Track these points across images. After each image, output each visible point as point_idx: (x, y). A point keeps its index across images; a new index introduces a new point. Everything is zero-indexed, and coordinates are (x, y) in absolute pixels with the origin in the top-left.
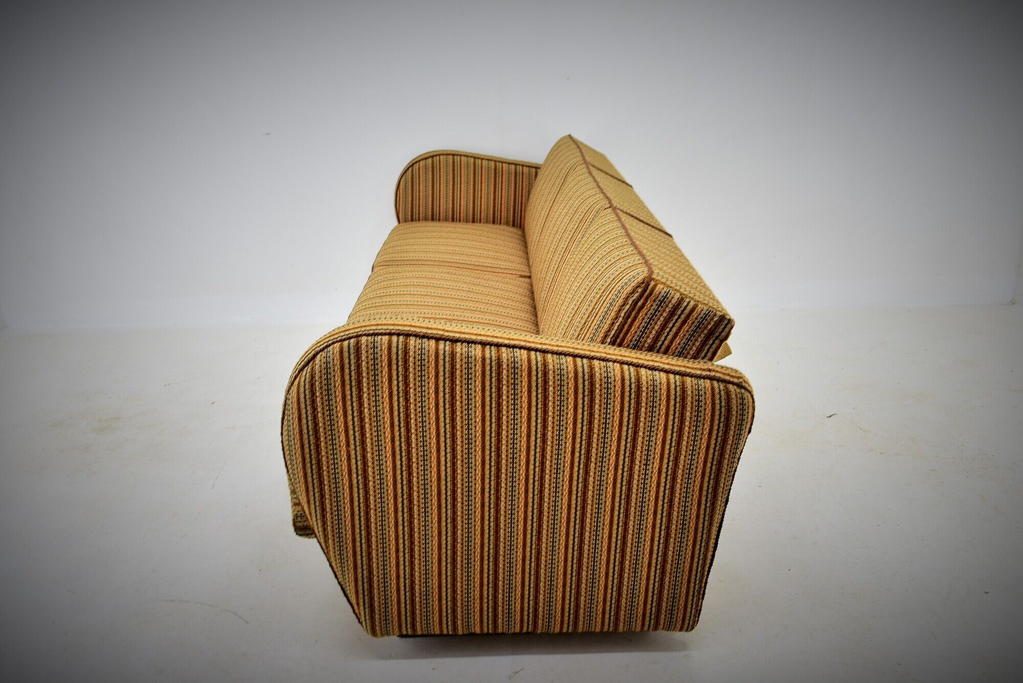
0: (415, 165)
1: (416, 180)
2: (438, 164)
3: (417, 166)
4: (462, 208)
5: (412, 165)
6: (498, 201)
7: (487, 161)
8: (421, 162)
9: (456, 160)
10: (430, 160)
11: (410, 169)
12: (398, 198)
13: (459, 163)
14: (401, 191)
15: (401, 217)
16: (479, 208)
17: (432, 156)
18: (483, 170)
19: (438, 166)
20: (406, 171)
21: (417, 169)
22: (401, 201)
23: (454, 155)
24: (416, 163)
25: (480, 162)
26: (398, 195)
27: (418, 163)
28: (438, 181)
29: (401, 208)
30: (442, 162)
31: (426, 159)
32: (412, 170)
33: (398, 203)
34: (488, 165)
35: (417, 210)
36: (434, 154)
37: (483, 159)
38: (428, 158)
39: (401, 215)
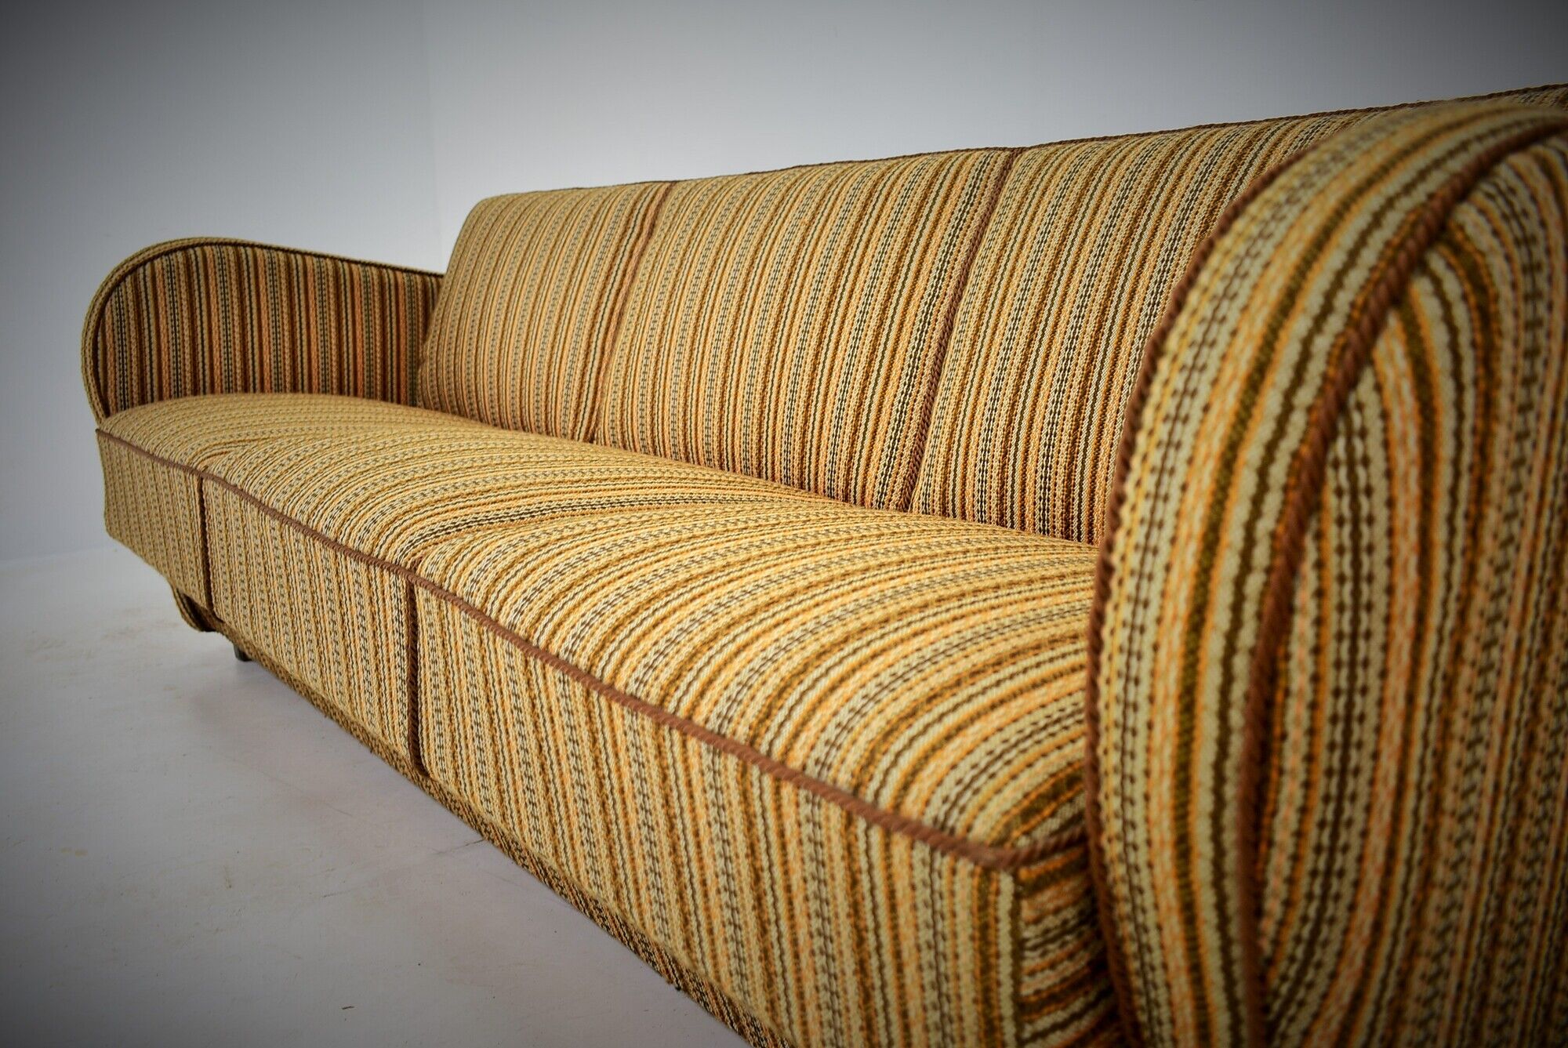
0: (141, 270)
1: (147, 304)
2: (201, 264)
3: (148, 272)
4: (266, 368)
5: (134, 269)
6: (348, 348)
7: (315, 260)
8: (157, 262)
9: (243, 256)
10: (179, 256)
11: (128, 279)
12: (100, 352)
13: (251, 263)
14: (108, 333)
15: (111, 401)
16: (306, 366)
17: (185, 248)
18: (310, 279)
19: (201, 271)
20: (117, 285)
21: (148, 279)
22: (110, 358)
23: (236, 245)
24: (144, 264)
25: (300, 262)
26: (100, 345)
27: (148, 266)
28: (204, 307)
29: (110, 376)
30: (210, 265)
31: (167, 253)
32: (136, 279)
33: (100, 364)
34: (320, 267)
35: (155, 376)
36: (186, 243)
37: (304, 254)
38: (175, 251)
39: (111, 394)
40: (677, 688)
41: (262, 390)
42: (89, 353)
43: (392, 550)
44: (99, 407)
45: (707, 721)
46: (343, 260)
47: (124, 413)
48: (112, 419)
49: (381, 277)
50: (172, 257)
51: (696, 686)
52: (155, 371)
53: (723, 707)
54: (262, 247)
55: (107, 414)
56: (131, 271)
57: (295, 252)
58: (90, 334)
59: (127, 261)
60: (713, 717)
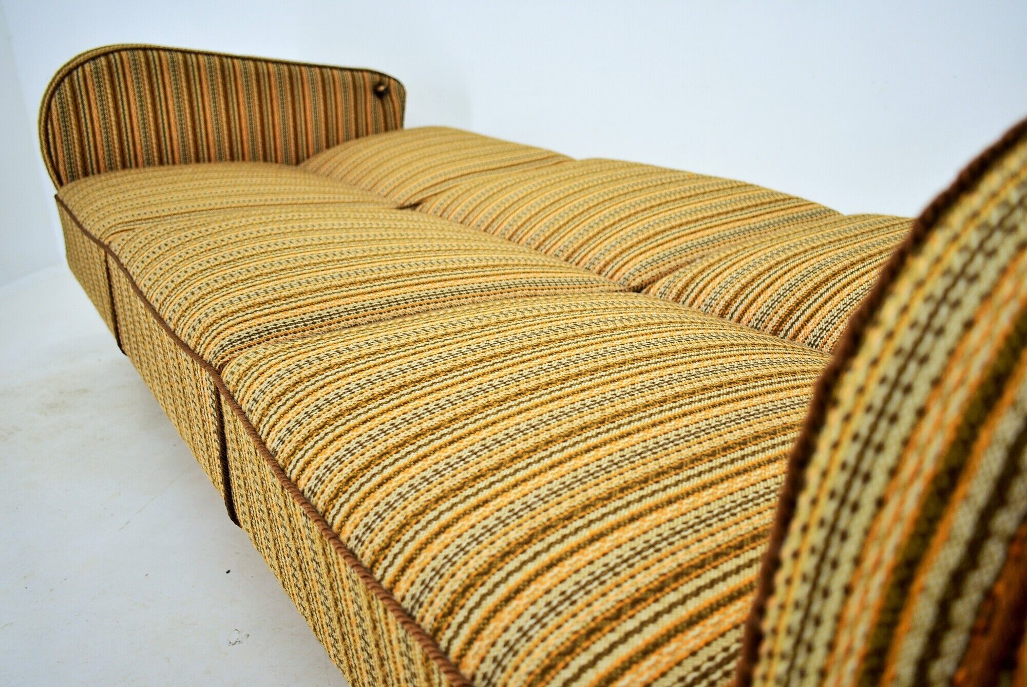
0: (75, 73)
1: (82, 99)
2: (119, 66)
3: (80, 74)
4: (175, 142)
5: (70, 73)
6: (235, 124)
7: (206, 58)
8: (87, 66)
9: (151, 58)
10: (103, 60)
11: (66, 80)
12: (50, 137)
13: (157, 63)
14: (55, 123)
15: (62, 173)
16: (204, 139)
17: (107, 53)
18: (203, 72)
19: (120, 71)
20: (58, 85)
21: (81, 79)
22: (58, 141)
23: (145, 49)
24: (76, 68)
25: (194, 60)
26: (50, 131)
27: (80, 69)
28: (125, 99)
29: (60, 154)
30: (126, 65)
31: (93, 59)
32: (71, 80)
33: (52, 145)
34: (210, 63)
35: (93, 153)
36: (107, 49)
37: (197, 53)
38: (98, 56)
39: (61, 168)
40: (385, 558)
41: (174, 163)
42: (43, 137)
43: (208, 351)
44: (54, 177)
45: (403, 599)
46: (227, 56)
47: (73, 184)
48: (65, 188)
49: (256, 69)
50: (98, 61)
51: (400, 561)
52: (92, 149)
53: (416, 589)
54: (165, 50)
55: (61, 183)
56: (68, 73)
57: (190, 52)
58: (43, 123)
59: (65, 66)
60: (408, 596)
